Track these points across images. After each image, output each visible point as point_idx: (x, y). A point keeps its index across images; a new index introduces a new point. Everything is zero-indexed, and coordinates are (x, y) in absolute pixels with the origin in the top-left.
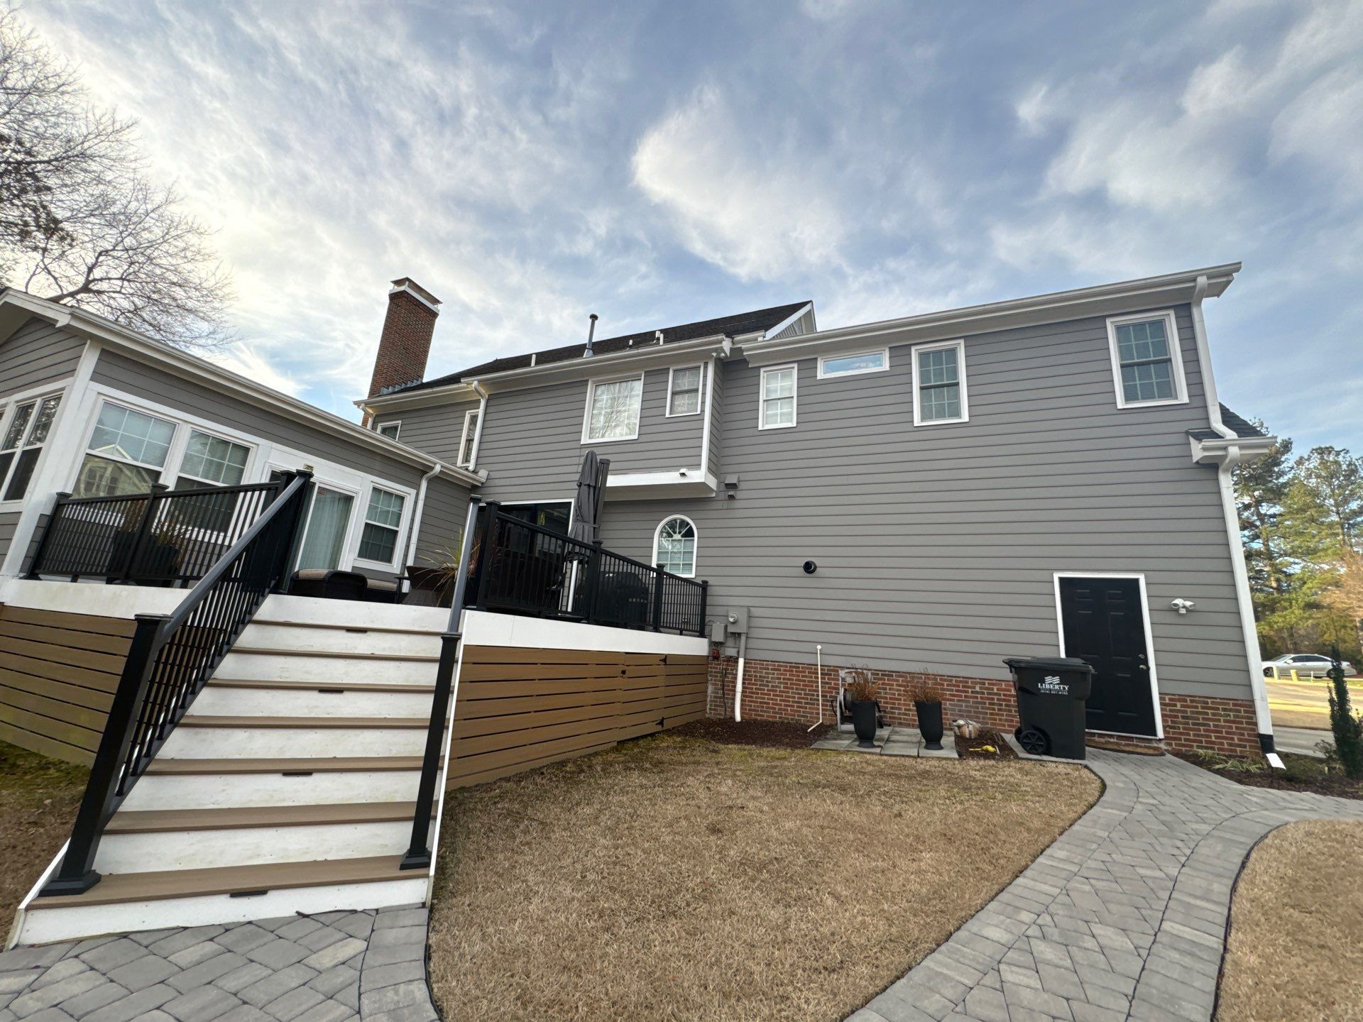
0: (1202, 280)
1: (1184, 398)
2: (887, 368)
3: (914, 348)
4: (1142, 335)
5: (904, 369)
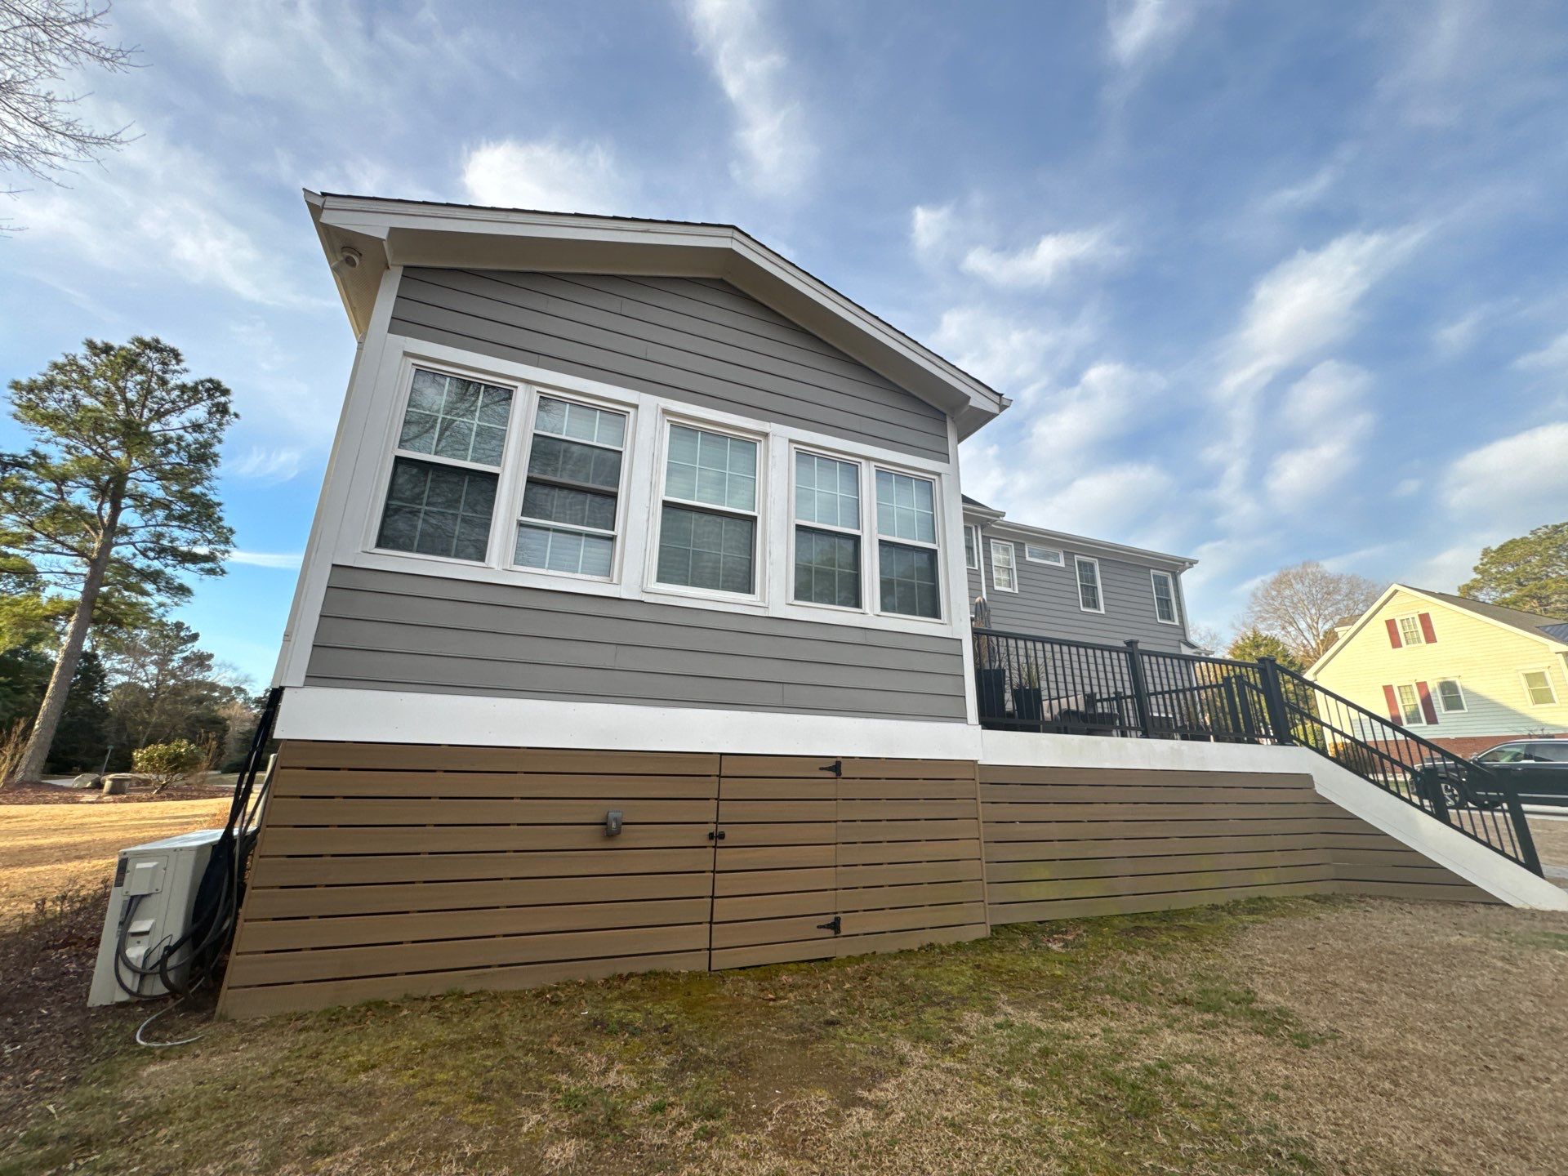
0: (1187, 564)
1: (1177, 623)
2: (1063, 566)
3: (1076, 556)
4: (1162, 583)
5: (1072, 569)
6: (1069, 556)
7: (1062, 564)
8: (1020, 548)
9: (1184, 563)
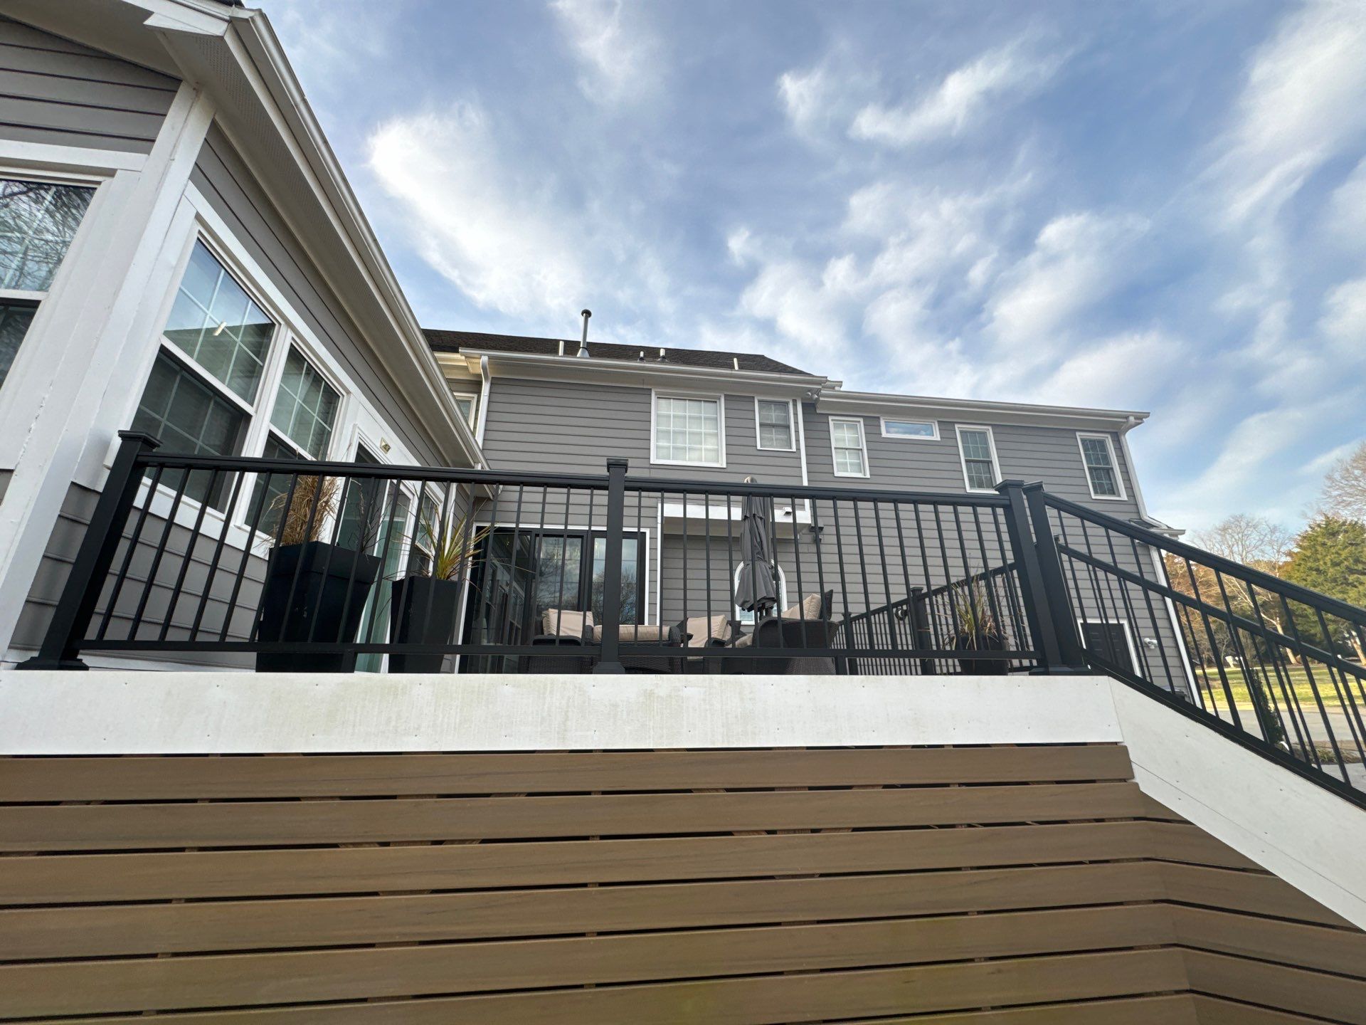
0: (1132, 419)
1: (1124, 497)
2: (939, 439)
3: (957, 426)
4: (1095, 449)
5: (951, 442)
6: (946, 426)
7: (937, 437)
8: (872, 423)
9: (1127, 417)
